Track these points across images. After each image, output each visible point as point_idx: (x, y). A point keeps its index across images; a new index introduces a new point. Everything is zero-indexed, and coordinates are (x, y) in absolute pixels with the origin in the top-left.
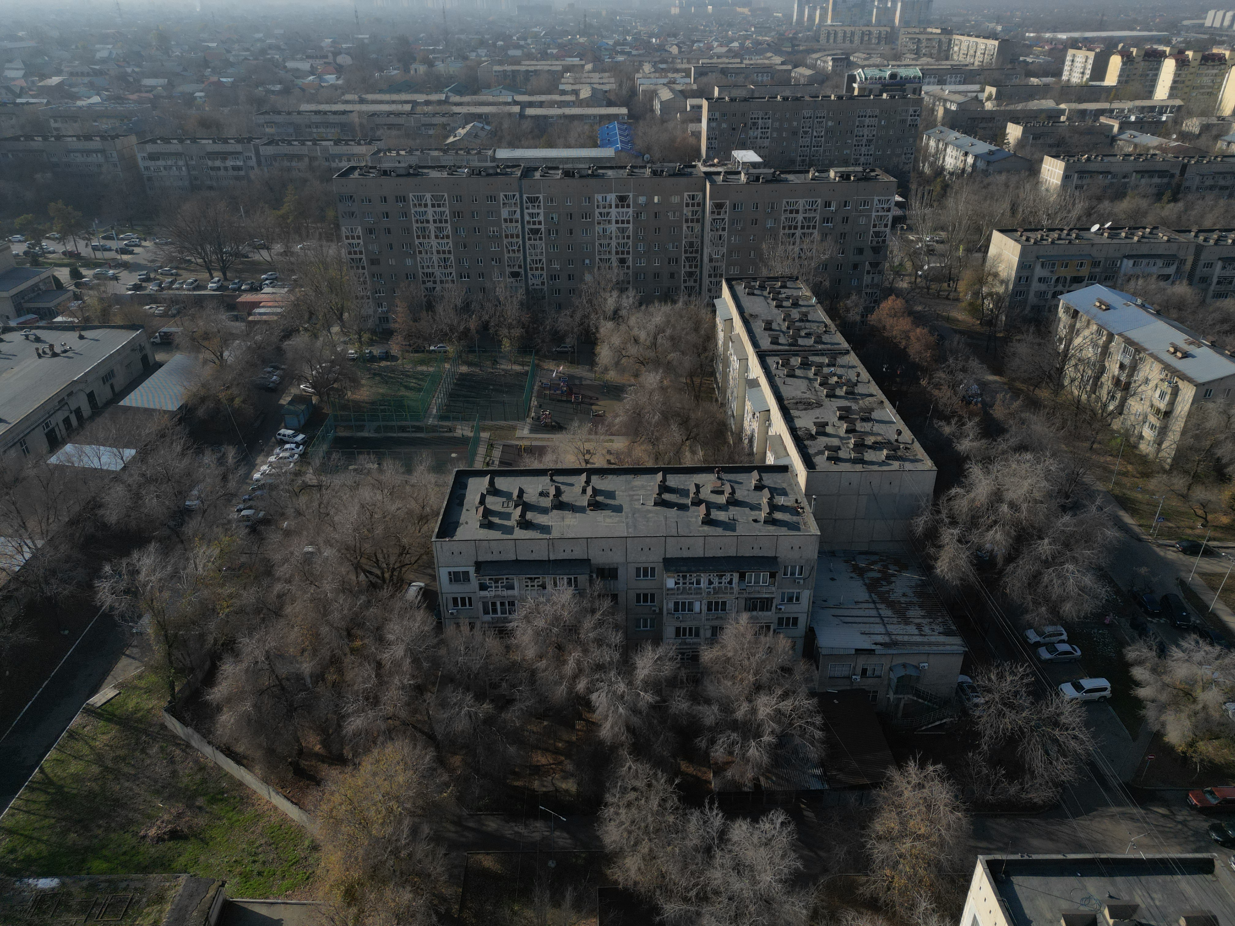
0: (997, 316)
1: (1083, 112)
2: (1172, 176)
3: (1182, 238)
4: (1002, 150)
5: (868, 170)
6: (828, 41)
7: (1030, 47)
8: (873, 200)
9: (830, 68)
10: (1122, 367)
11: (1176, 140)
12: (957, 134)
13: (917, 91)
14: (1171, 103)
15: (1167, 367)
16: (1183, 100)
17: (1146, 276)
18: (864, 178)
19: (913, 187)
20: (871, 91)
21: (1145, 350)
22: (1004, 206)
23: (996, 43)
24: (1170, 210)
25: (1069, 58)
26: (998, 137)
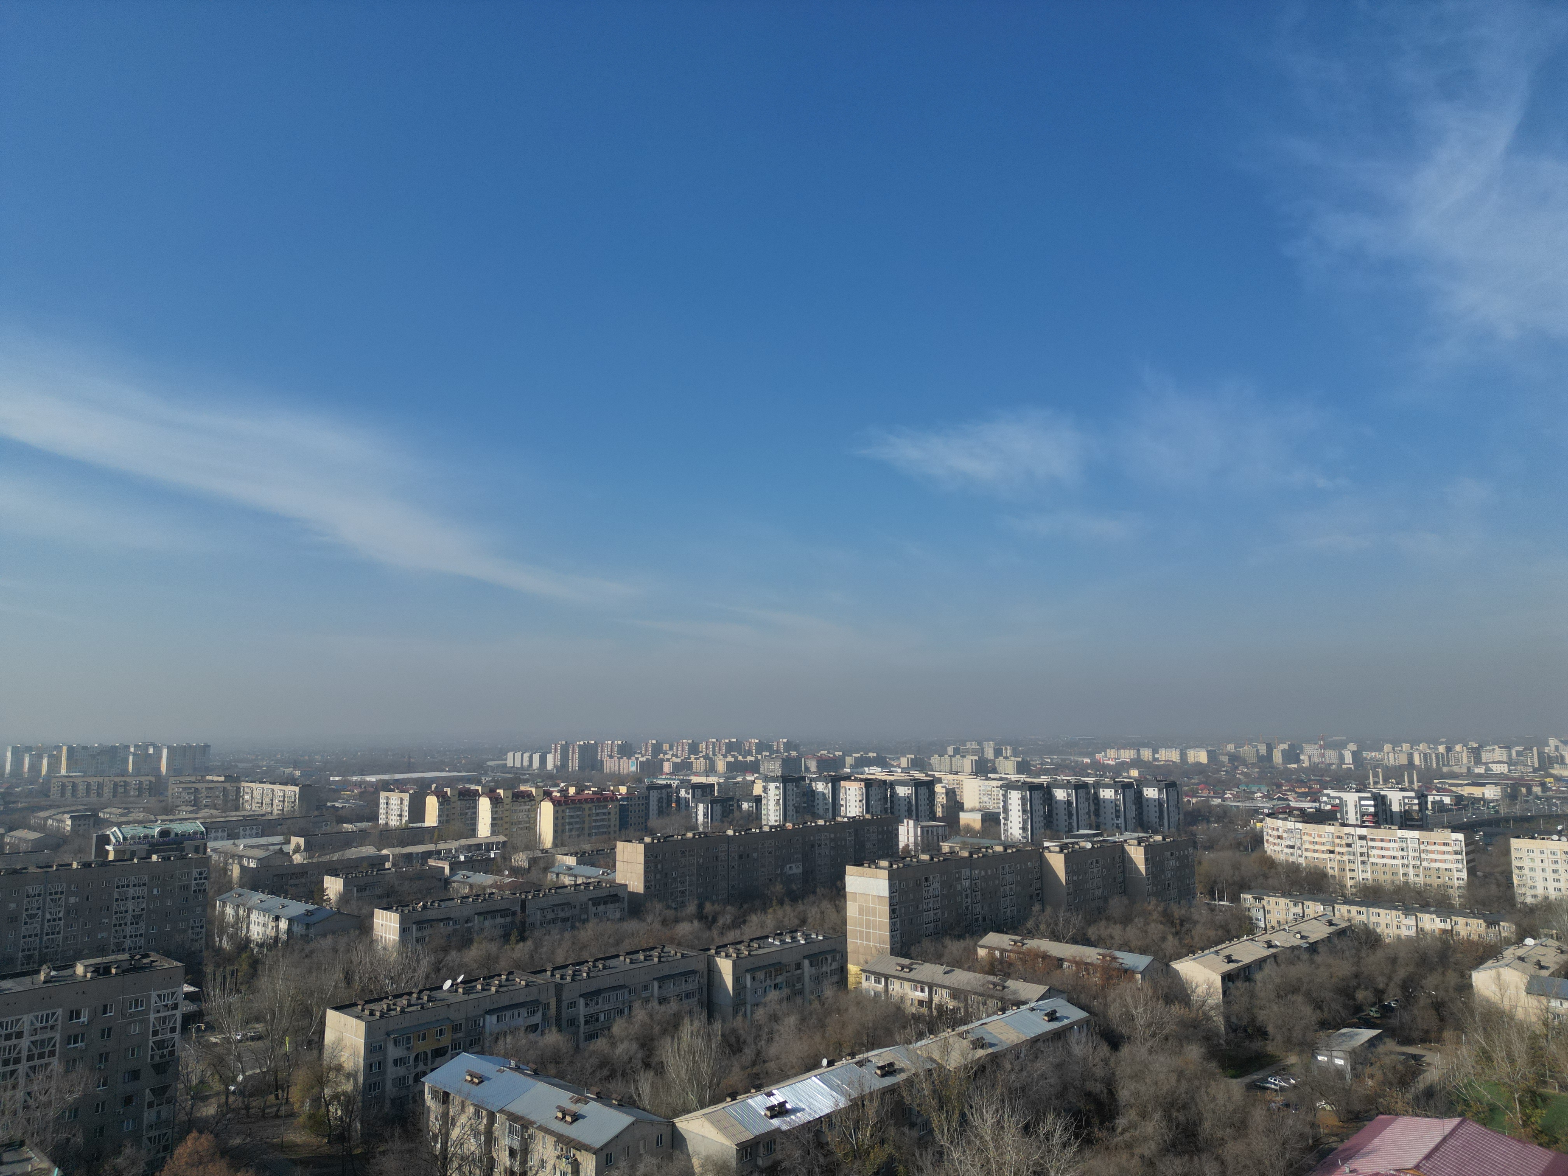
0: (350, 1125)
1: (409, 856)
2: (514, 913)
3: (539, 979)
4: (322, 908)
5: (138, 957)
6: (63, 794)
7: (337, 791)
8: (150, 996)
9: (68, 828)
10: (512, 1153)
11: (509, 876)
12: (262, 896)
13: (201, 849)
14: (495, 839)
15: (561, 1139)
16: (506, 836)
17: (513, 1031)
18: (134, 968)
19: (209, 969)
20: (133, 854)
21: (532, 1123)
22: (336, 976)
23: (297, 789)
24: (521, 950)
25: (382, 801)
26: (315, 893)
